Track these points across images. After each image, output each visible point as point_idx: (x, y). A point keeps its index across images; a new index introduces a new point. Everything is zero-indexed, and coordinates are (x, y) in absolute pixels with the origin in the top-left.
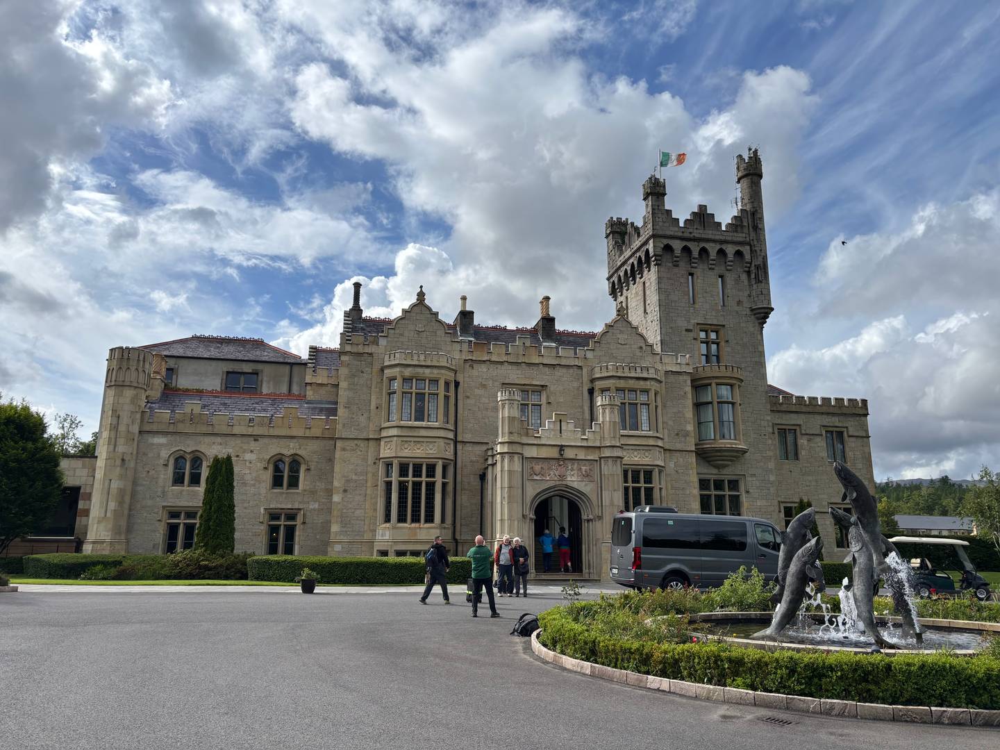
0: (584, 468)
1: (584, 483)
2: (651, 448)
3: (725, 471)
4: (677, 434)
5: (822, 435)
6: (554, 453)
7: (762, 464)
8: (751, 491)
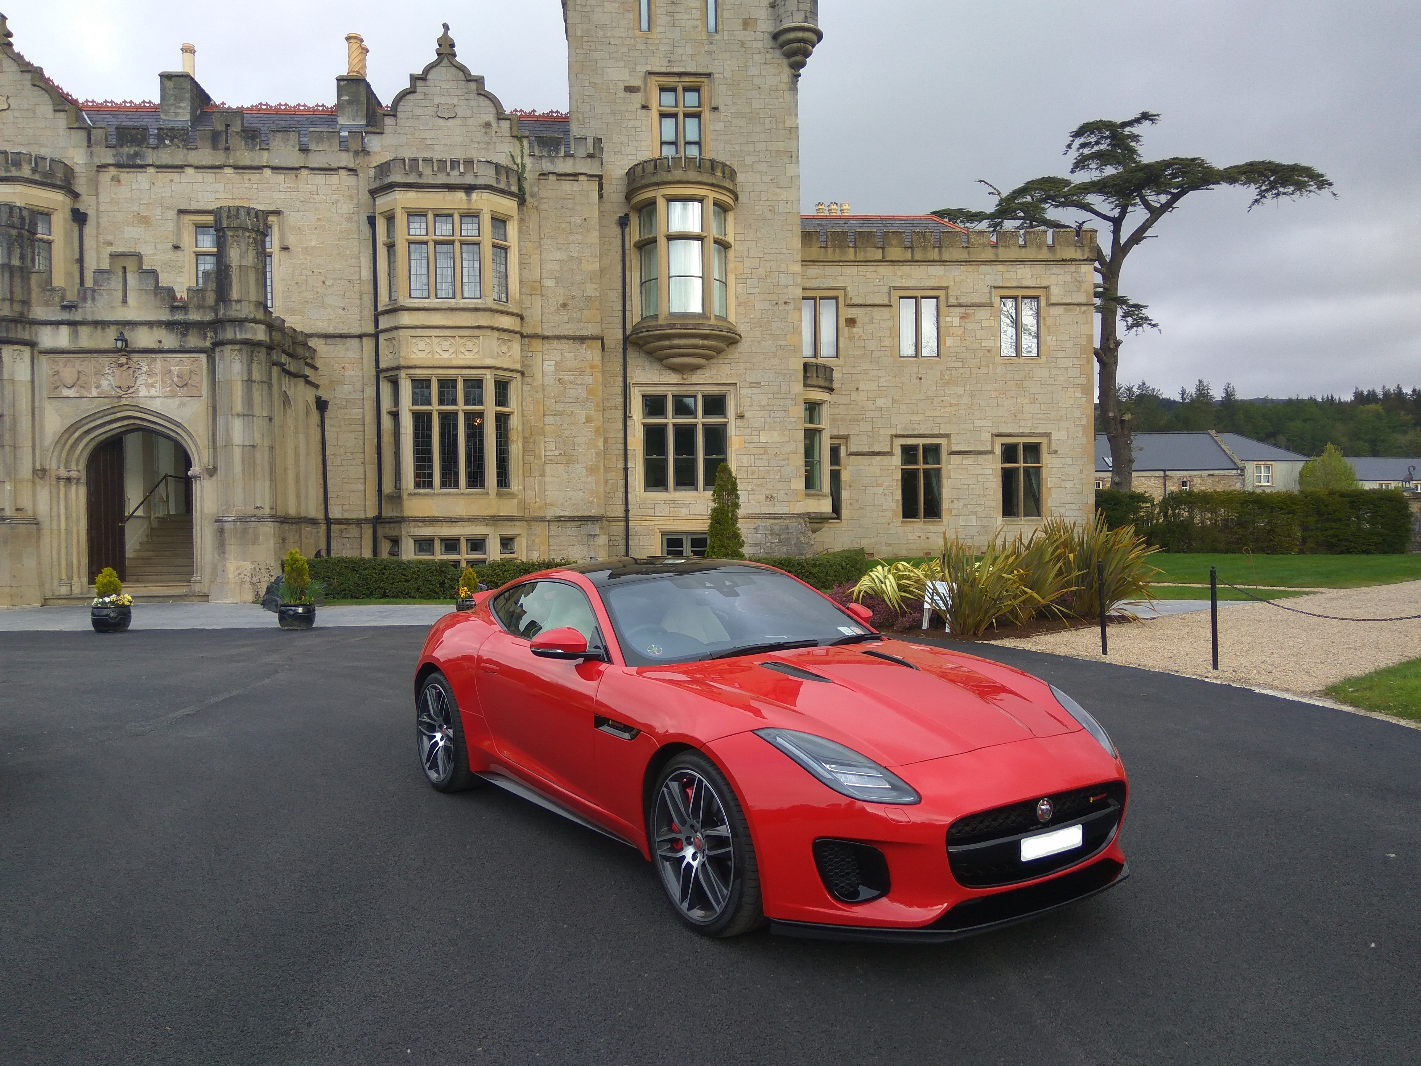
0: (175, 370)
1: (177, 401)
2: (477, 332)
3: (698, 378)
5: (991, 305)
6: (108, 339)
7: (776, 361)
8: (747, 414)
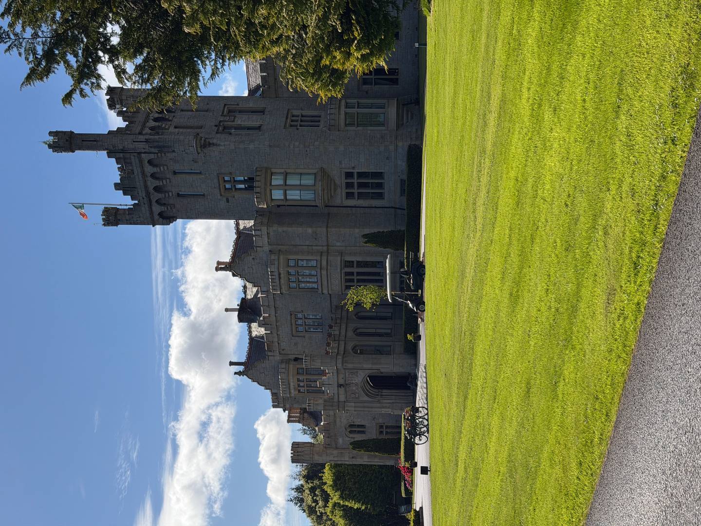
3: (338, 182)
4: (316, 239)
8: (353, 166)
